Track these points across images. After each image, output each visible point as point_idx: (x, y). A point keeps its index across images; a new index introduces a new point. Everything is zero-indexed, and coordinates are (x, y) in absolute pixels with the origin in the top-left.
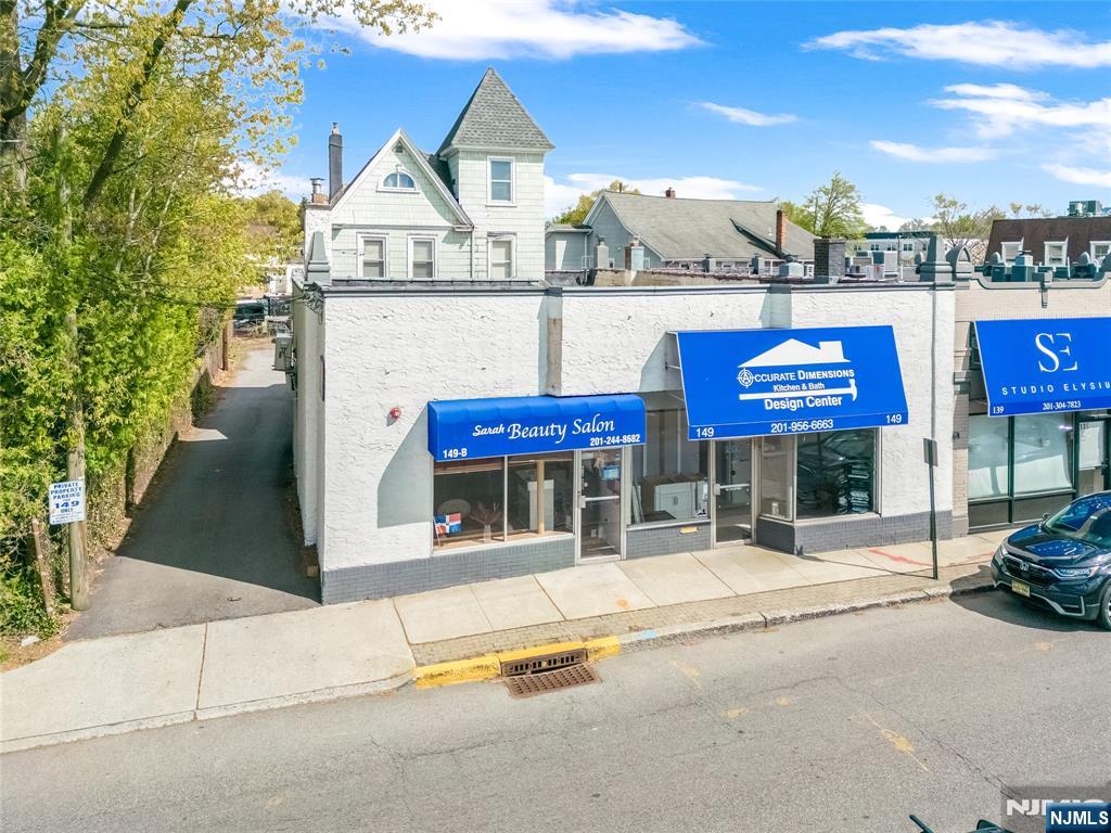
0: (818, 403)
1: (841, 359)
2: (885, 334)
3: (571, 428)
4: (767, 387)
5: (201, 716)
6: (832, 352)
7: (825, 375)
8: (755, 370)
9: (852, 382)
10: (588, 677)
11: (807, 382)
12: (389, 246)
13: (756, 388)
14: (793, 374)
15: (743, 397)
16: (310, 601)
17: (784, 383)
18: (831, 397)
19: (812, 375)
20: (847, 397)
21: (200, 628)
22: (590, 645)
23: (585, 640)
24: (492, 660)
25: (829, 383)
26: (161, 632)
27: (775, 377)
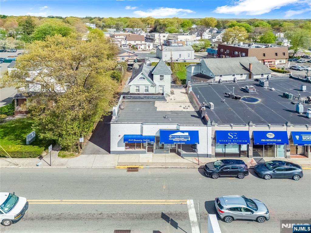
0: (183, 140)
1: (188, 135)
2: (197, 132)
3: (143, 140)
4: (174, 138)
5: (92, 167)
6: (187, 134)
7: (184, 137)
8: (172, 136)
9: (189, 138)
10: (137, 171)
11: (181, 138)
12: (140, 87)
13: (172, 138)
14: (179, 137)
15: (169, 139)
16: (109, 153)
17: (177, 138)
18: (186, 140)
19: (182, 137)
20: (188, 140)
21: (95, 155)
22: (139, 167)
23: (139, 166)
24: (126, 167)
25: (185, 138)
26: (91, 155)
27: (176, 137)
